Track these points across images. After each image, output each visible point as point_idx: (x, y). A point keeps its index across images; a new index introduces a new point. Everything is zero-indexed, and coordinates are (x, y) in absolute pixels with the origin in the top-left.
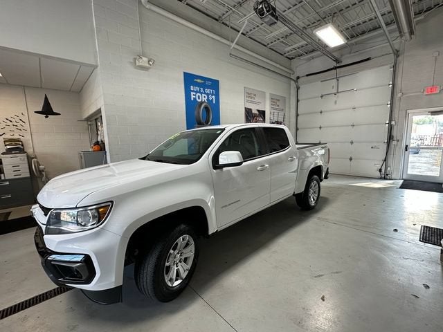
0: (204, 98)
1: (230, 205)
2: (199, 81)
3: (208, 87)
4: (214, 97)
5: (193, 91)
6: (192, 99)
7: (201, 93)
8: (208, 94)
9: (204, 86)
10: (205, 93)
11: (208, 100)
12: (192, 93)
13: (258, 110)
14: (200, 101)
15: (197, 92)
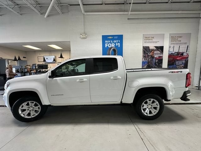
0: (113, 45)
1: (56, 95)
2: (110, 38)
3: (116, 39)
4: (119, 44)
5: (106, 43)
6: (106, 47)
7: (111, 43)
8: (115, 43)
9: (113, 39)
10: (113, 43)
11: (115, 46)
12: (106, 44)
13: (155, 47)
14: (110, 47)
15: (108, 43)
